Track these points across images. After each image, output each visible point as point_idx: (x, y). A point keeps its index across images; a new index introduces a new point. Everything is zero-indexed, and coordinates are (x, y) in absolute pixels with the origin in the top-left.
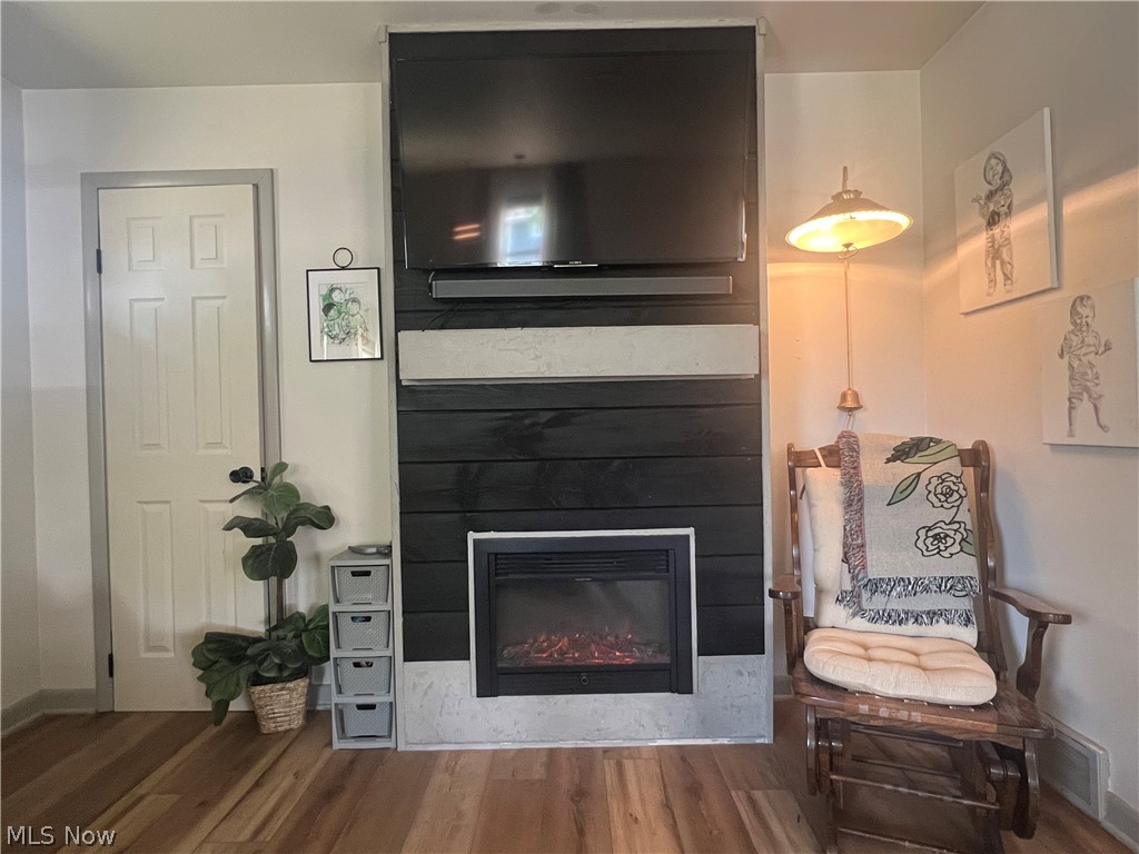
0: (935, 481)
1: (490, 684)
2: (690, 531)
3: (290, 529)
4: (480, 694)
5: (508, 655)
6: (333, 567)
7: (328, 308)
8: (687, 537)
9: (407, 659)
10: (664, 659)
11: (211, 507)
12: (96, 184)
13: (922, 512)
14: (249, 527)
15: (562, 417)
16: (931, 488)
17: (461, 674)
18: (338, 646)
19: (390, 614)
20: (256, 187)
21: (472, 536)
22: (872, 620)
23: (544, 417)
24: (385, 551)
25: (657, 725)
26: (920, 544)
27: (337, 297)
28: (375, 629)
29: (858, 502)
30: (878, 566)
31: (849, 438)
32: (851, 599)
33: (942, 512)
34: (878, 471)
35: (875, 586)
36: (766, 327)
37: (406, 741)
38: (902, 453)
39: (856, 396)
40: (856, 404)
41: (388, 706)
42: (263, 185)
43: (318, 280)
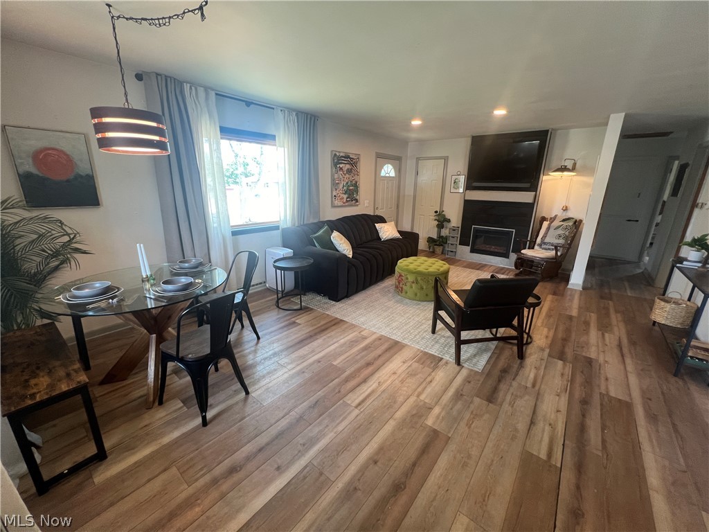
0: (565, 226)
1: (472, 251)
2: (514, 230)
4: (470, 252)
5: (476, 247)
6: (449, 229)
7: (454, 183)
9: (459, 245)
11: (431, 217)
12: (419, 159)
13: (560, 232)
14: (437, 220)
16: (563, 227)
17: (468, 248)
18: (449, 242)
19: (458, 237)
21: (473, 226)
22: (542, 249)
24: (458, 227)
26: (556, 237)
27: (457, 181)
28: (454, 239)
29: (548, 228)
30: (547, 240)
31: (556, 216)
32: (540, 245)
33: (563, 232)
34: (556, 223)
35: (545, 243)
36: (538, 193)
37: (458, 257)
38: (564, 220)
39: (566, 207)
40: (566, 209)
41: (456, 252)
42: (446, 159)
43: (454, 178)
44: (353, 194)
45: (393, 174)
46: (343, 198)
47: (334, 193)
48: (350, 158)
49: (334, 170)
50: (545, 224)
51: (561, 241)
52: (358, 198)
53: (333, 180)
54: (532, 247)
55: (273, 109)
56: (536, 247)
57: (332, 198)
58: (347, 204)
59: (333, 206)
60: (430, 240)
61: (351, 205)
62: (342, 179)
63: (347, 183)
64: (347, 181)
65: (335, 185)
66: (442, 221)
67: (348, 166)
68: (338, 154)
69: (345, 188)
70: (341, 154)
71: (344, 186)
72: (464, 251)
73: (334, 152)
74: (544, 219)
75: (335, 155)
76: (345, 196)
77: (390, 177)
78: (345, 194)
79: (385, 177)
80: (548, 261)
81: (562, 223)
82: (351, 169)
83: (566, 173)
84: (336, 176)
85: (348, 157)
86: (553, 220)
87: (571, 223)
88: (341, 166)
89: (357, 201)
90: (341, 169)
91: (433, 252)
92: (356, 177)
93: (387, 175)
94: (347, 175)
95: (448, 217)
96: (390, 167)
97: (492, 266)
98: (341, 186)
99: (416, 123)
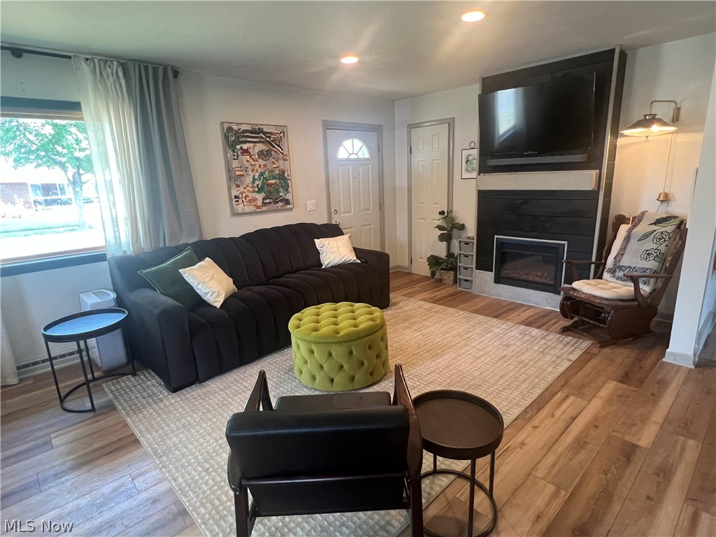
0: (659, 234)
1: (498, 280)
2: (566, 242)
3: (451, 229)
4: (495, 282)
5: (504, 273)
6: (460, 241)
7: (467, 161)
8: (564, 244)
9: (476, 269)
10: (552, 283)
11: (435, 221)
12: (412, 126)
13: (650, 245)
14: (440, 228)
15: (526, 202)
16: (656, 236)
17: (490, 276)
18: (460, 262)
19: (473, 256)
20: (449, 124)
21: (496, 236)
22: (617, 279)
23: (520, 201)
24: (473, 239)
25: (547, 302)
26: (642, 256)
27: (470, 158)
28: (468, 259)
29: (628, 238)
30: (625, 262)
31: (643, 213)
32: (613, 271)
33: (655, 246)
34: (643, 228)
35: (621, 268)
36: (604, 171)
37: (475, 291)
38: (658, 222)
39: (666, 195)
40: (665, 199)
41: (472, 281)
42: (451, 123)
43: (465, 153)
44: (278, 192)
45: (364, 153)
46: (255, 200)
47: (235, 192)
48: (265, 133)
49: (230, 154)
50: (624, 229)
51: (652, 264)
52: (288, 196)
53: (229, 170)
54: (599, 276)
55: (69, 57)
56: (606, 275)
57: (231, 200)
58: (264, 208)
59: (235, 214)
60: (434, 261)
61: (277, 210)
62: (250, 168)
63: (262, 174)
64: (260, 171)
65: (234, 178)
66: (450, 229)
67: (260, 147)
68: (235, 127)
69: (257, 182)
70: (243, 128)
71: (254, 180)
72: (484, 281)
73: (226, 126)
74: (621, 220)
75: (230, 129)
76: (260, 197)
77: (358, 159)
78: (259, 191)
79: (348, 160)
80: (620, 305)
81: (654, 227)
82: (269, 152)
83: (655, 128)
84: (235, 164)
85: (261, 131)
86: (637, 220)
87: (670, 228)
88: (245, 146)
89: (287, 202)
90: (246, 152)
91: (440, 280)
92: (281, 163)
93: (353, 156)
94: (261, 162)
95: (460, 220)
96: (358, 144)
97: (530, 307)
98: (248, 180)
99: (349, 60)
